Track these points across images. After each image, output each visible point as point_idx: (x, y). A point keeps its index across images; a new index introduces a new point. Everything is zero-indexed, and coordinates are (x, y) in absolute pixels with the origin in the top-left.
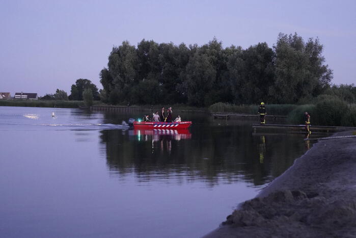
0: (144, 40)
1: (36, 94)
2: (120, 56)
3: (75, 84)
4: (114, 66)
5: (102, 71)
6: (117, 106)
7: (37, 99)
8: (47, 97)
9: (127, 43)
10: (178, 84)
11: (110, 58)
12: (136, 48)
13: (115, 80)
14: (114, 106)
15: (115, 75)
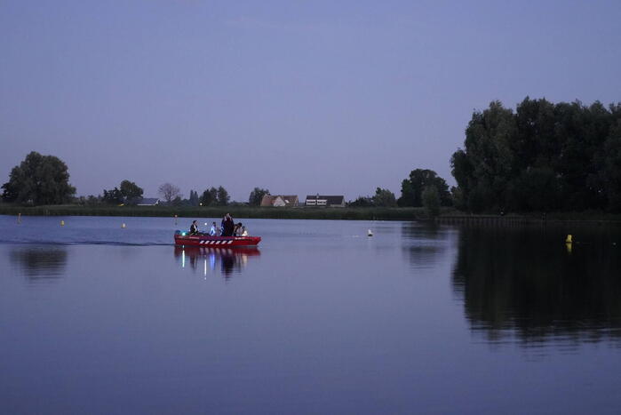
0: (528, 98)
1: (342, 197)
2: (485, 128)
3: (409, 179)
4: (475, 144)
5: (455, 155)
6: (483, 216)
7: (343, 205)
8: (361, 202)
9: (499, 104)
10: (590, 175)
11: (469, 132)
12: (515, 112)
13: (478, 170)
14: (477, 216)
15: (478, 162)
